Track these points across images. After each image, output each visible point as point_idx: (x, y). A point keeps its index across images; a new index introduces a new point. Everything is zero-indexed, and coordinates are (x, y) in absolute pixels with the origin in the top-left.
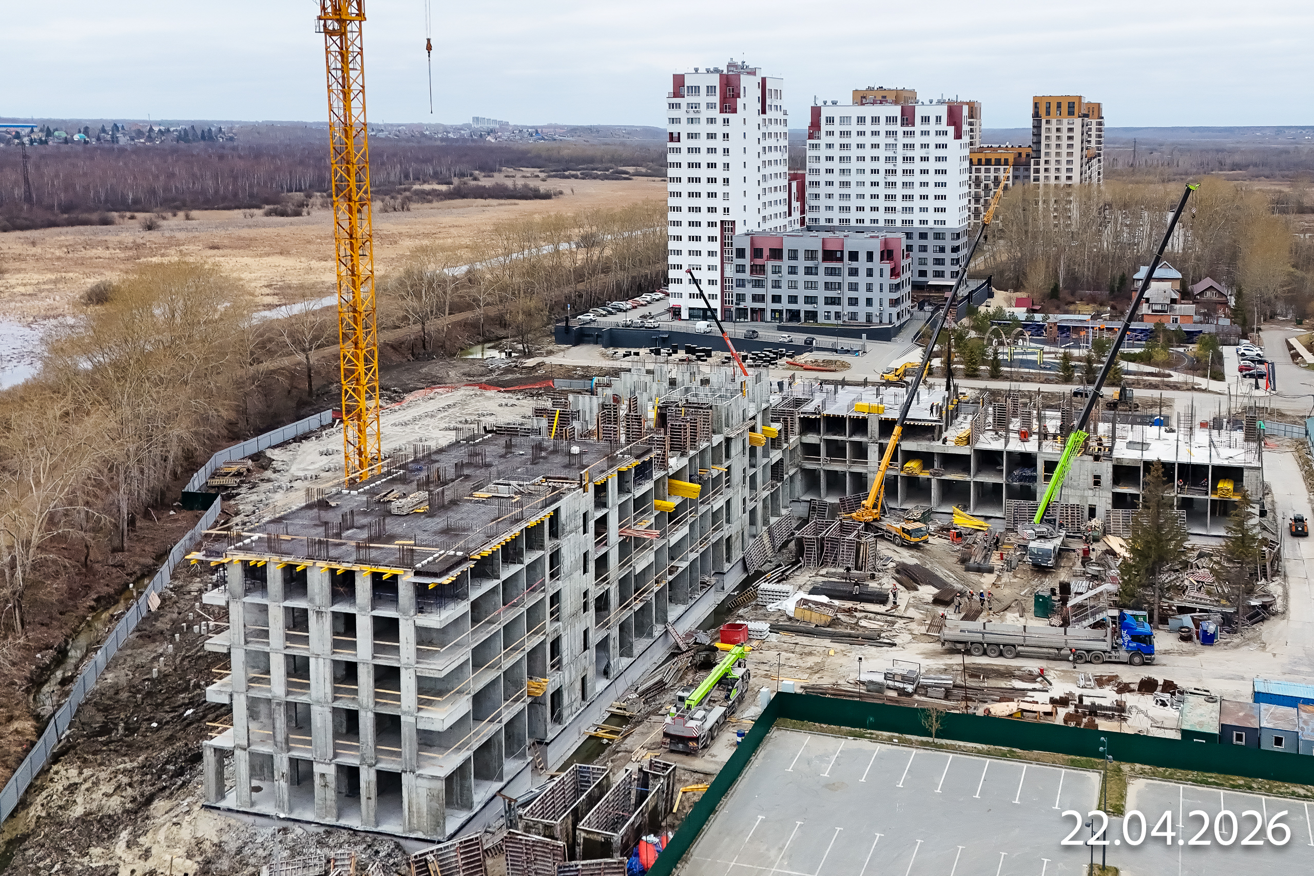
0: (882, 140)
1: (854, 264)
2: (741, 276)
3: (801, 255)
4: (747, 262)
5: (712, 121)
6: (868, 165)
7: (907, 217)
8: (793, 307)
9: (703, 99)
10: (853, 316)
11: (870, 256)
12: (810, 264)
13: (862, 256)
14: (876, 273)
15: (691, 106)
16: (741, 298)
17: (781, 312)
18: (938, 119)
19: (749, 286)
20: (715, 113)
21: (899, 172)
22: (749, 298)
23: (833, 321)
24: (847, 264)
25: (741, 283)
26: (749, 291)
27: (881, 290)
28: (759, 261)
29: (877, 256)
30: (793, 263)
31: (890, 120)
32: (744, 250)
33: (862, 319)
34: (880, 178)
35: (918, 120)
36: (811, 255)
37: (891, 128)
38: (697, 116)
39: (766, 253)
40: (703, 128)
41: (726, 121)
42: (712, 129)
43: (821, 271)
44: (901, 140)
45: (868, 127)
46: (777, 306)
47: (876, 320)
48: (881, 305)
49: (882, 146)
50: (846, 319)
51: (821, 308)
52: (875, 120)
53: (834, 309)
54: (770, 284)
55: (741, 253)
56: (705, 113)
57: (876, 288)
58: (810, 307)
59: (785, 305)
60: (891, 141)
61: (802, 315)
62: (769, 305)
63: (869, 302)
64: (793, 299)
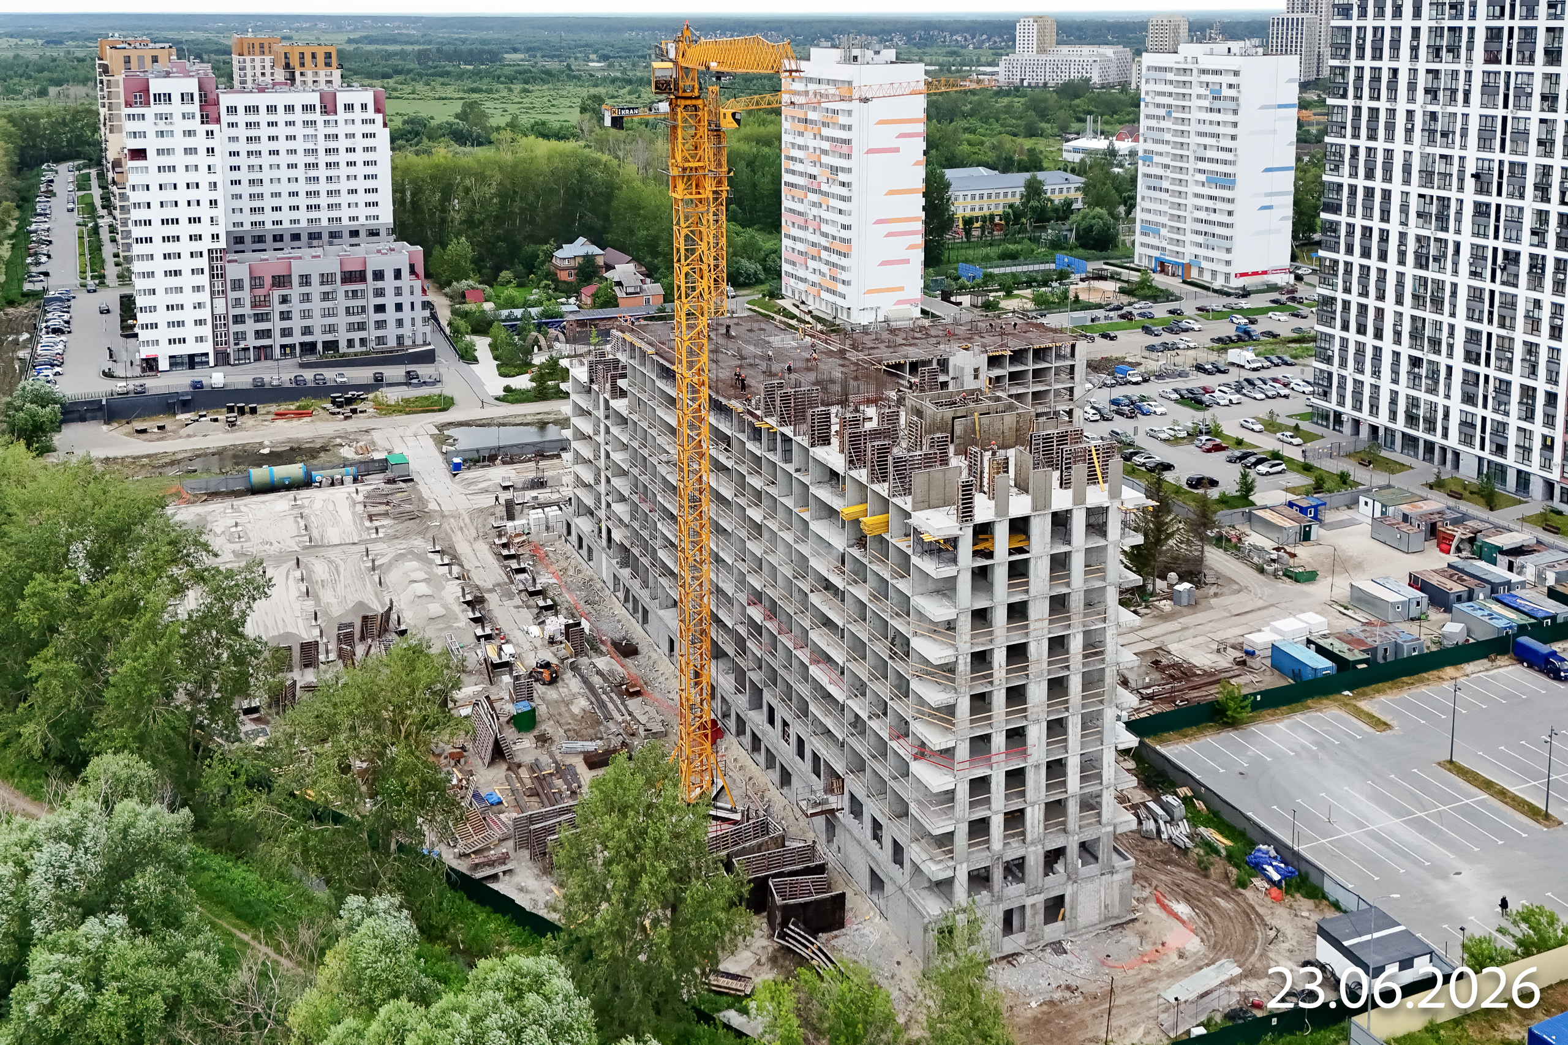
0: (298, 130)
1: (379, 284)
2: (238, 311)
3: (315, 280)
4: (245, 295)
5: (190, 133)
6: (284, 159)
7: (334, 214)
8: (308, 339)
9: (176, 107)
10: (380, 340)
11: (398, 274)
12: (327, 288)
13: (389, 275)
14: (406, 291)
15: (160, 116)
16: (240, 336)
17: (292, 347)
18: (364, 107)
19: (250, 322)
20: (195, 124)
21: (322, 166)
22: (251, 335)
23: (358, 348)
24: (371, 284)
25: (239, 319)
26: (250, 327)
27: (413, 308)
28: (259, 292)
29: (405, 273)
30: (305, 290)
31: (306, 108)
32: (240, 281)
33: (392, 343)
34: (300, 173)
35: (340, 108)
36: (326, 279)
37: (309, 117)
38: (169, 128)
39: (268, 282)
40: (179, 142)
41: (210, 134)
42: (190, 142)
43: (341, 295)
44: (322, 130)
45: (281, 117)
46: (287, 341)
47: (408, 342)
48: (413, 325)
49: (300, 138)
50: (373, 344)
51: (342, 337)
52: (289, 109)
53: (357, 336)
54: (277, 316)
55: (237, 285)
56: (180, 125)
57: (406, 307)
58: (329, 337)
59: (297, 338)
60: (310, 131)
61: (320, 347)
62: (278, 340)
63: (400, 323)
64: (307, 331)
